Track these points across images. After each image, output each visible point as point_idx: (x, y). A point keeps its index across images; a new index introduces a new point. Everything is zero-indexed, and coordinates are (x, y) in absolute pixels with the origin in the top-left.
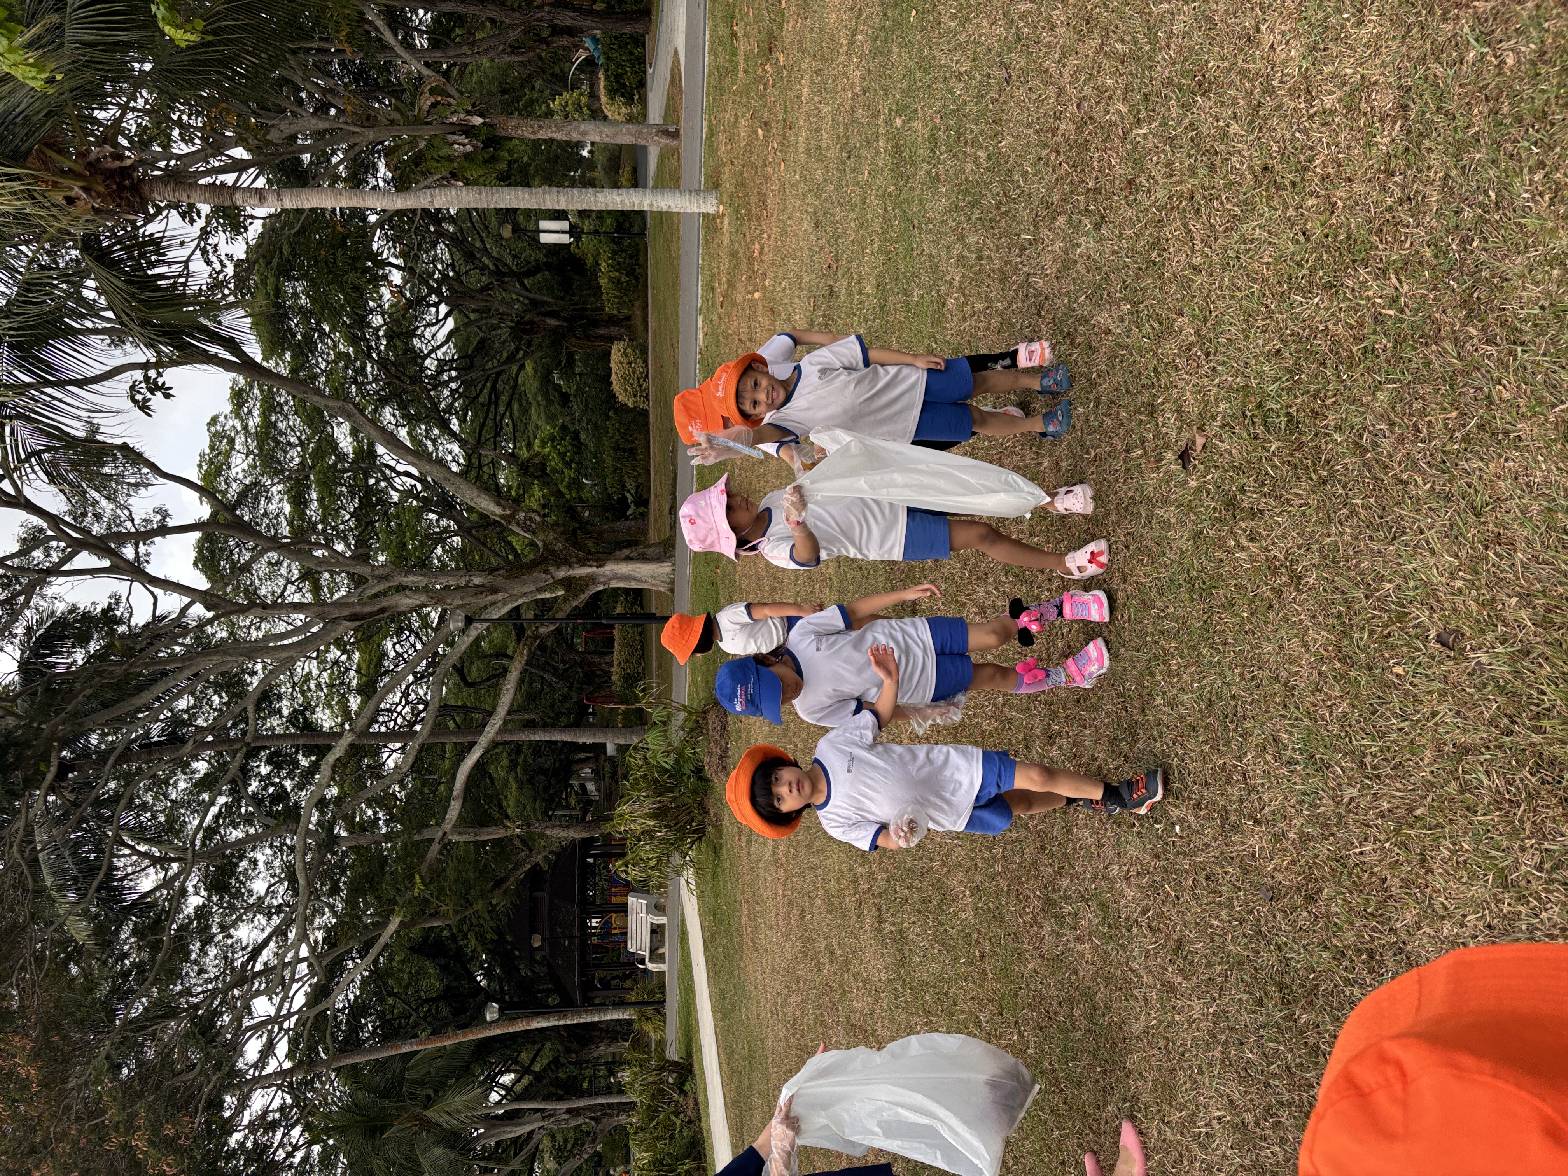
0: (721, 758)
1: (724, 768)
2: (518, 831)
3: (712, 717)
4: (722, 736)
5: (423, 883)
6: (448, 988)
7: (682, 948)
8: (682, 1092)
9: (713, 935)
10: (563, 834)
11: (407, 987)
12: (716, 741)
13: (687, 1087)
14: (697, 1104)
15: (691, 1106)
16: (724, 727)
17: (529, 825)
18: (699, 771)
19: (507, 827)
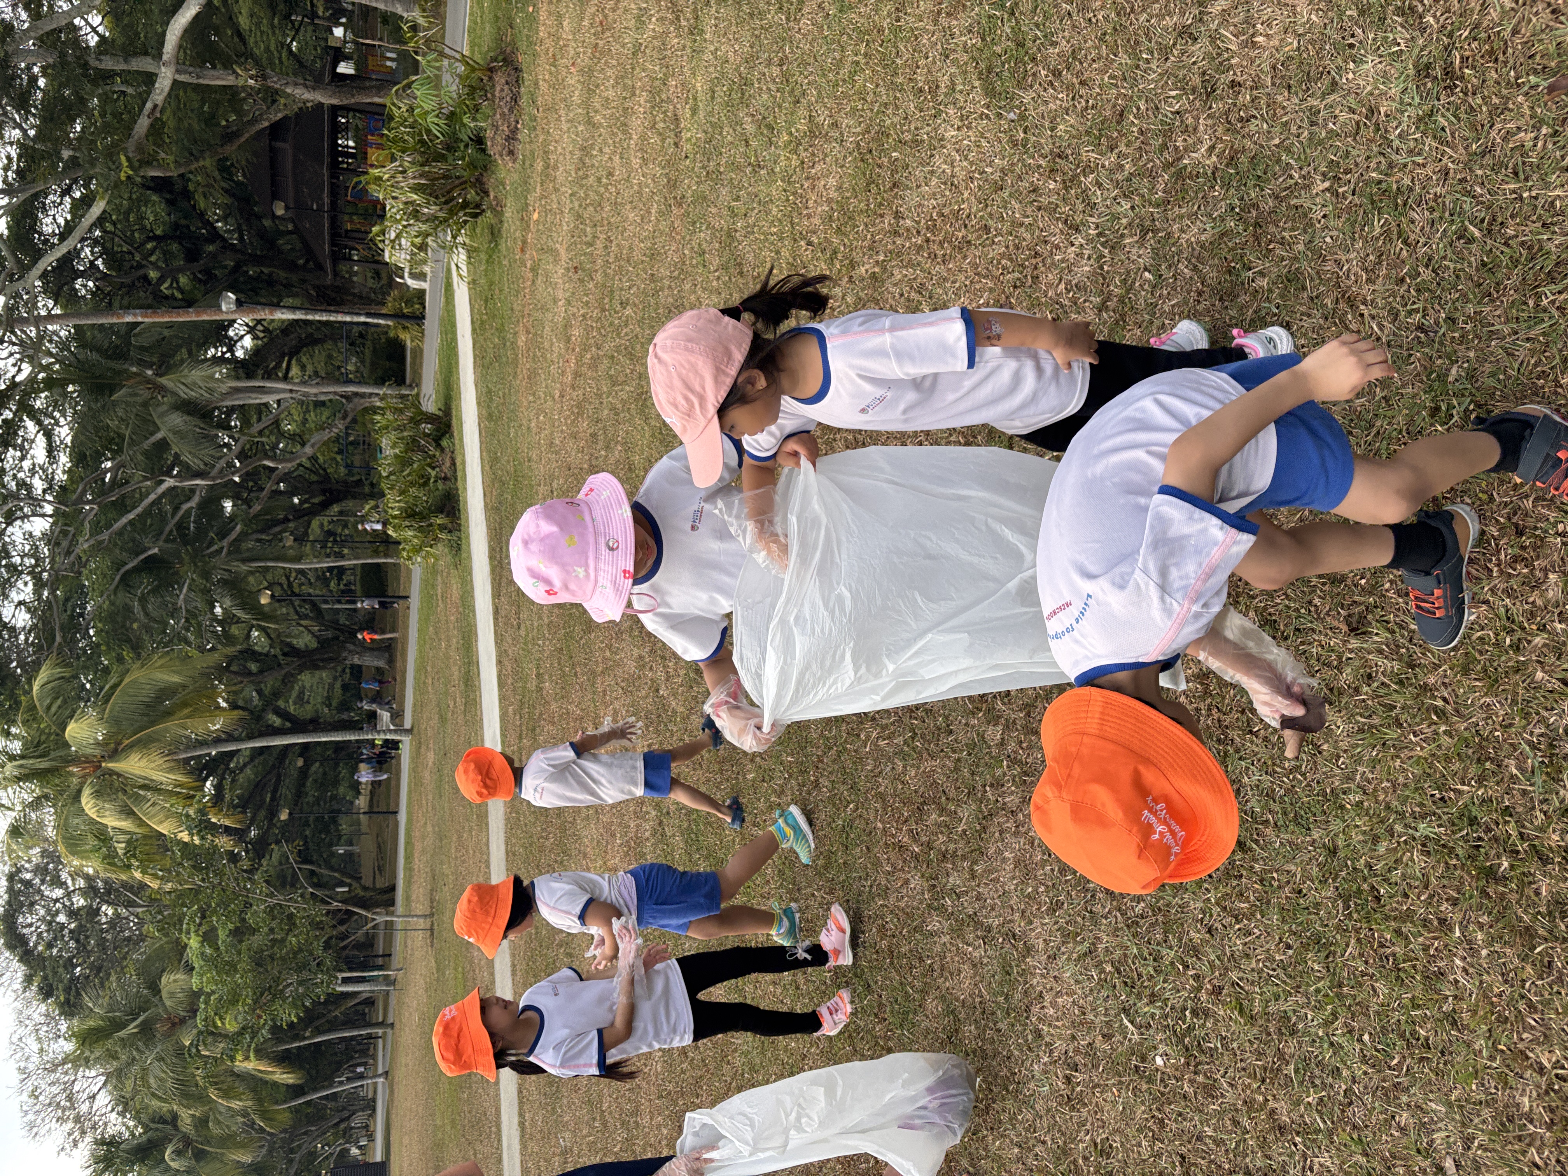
0: (508, 138)
1: (511, 153)
2: (251, 82)
3: (500, 79)
4: (511, 110)
5: (131, 166)
6: (176, 226)
7: (447, 298)
8: (438, 446)
9: (482, 322)
10: (307, 96)
11: (127, 213)
12: (503, 115)
13: (444, 443)
14: (454, 464)
15: (448, 464)
16: (515, 99)
17: (264, 77)
18: (479, 141)
19: (238, 75)
